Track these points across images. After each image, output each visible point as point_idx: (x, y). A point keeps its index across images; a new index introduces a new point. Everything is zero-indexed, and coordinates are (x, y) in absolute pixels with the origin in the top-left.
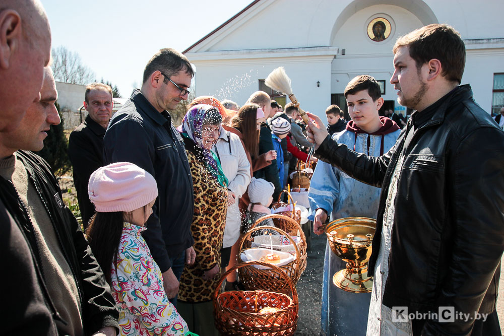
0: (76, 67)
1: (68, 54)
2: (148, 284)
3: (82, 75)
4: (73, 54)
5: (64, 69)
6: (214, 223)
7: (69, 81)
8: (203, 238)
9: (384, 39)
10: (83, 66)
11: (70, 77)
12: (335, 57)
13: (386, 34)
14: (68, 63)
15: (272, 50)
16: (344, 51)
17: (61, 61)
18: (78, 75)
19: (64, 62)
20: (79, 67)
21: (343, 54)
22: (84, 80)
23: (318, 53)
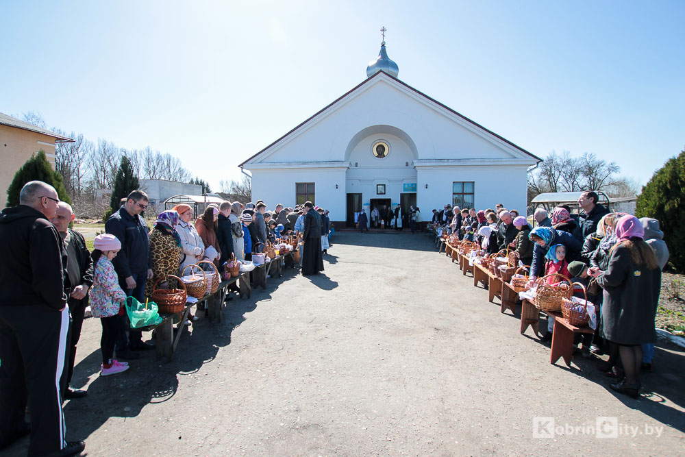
0: (177, 169)
1: (172, 159)
2: (108, 275)
3: (181, 175)
4: (175, 160)
5: (168, 171)
6: (169, 263)
7: (171, 179)
8: (160, 269)
9: (384, 156)
10: (183, 168)
11: (172, 177)
12: (348, 168)
13: (385, 153)
14: (171, 165)
15: (304, 163)
16: (357, 164)
17: (166, 164)
18: (178, 175)
19: (169, 166)
20: (179, 169)
21: (357, 166)
22: (183, 179)
23: (336, 166)
